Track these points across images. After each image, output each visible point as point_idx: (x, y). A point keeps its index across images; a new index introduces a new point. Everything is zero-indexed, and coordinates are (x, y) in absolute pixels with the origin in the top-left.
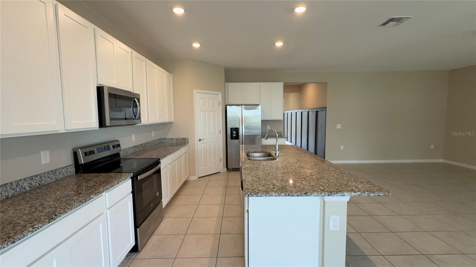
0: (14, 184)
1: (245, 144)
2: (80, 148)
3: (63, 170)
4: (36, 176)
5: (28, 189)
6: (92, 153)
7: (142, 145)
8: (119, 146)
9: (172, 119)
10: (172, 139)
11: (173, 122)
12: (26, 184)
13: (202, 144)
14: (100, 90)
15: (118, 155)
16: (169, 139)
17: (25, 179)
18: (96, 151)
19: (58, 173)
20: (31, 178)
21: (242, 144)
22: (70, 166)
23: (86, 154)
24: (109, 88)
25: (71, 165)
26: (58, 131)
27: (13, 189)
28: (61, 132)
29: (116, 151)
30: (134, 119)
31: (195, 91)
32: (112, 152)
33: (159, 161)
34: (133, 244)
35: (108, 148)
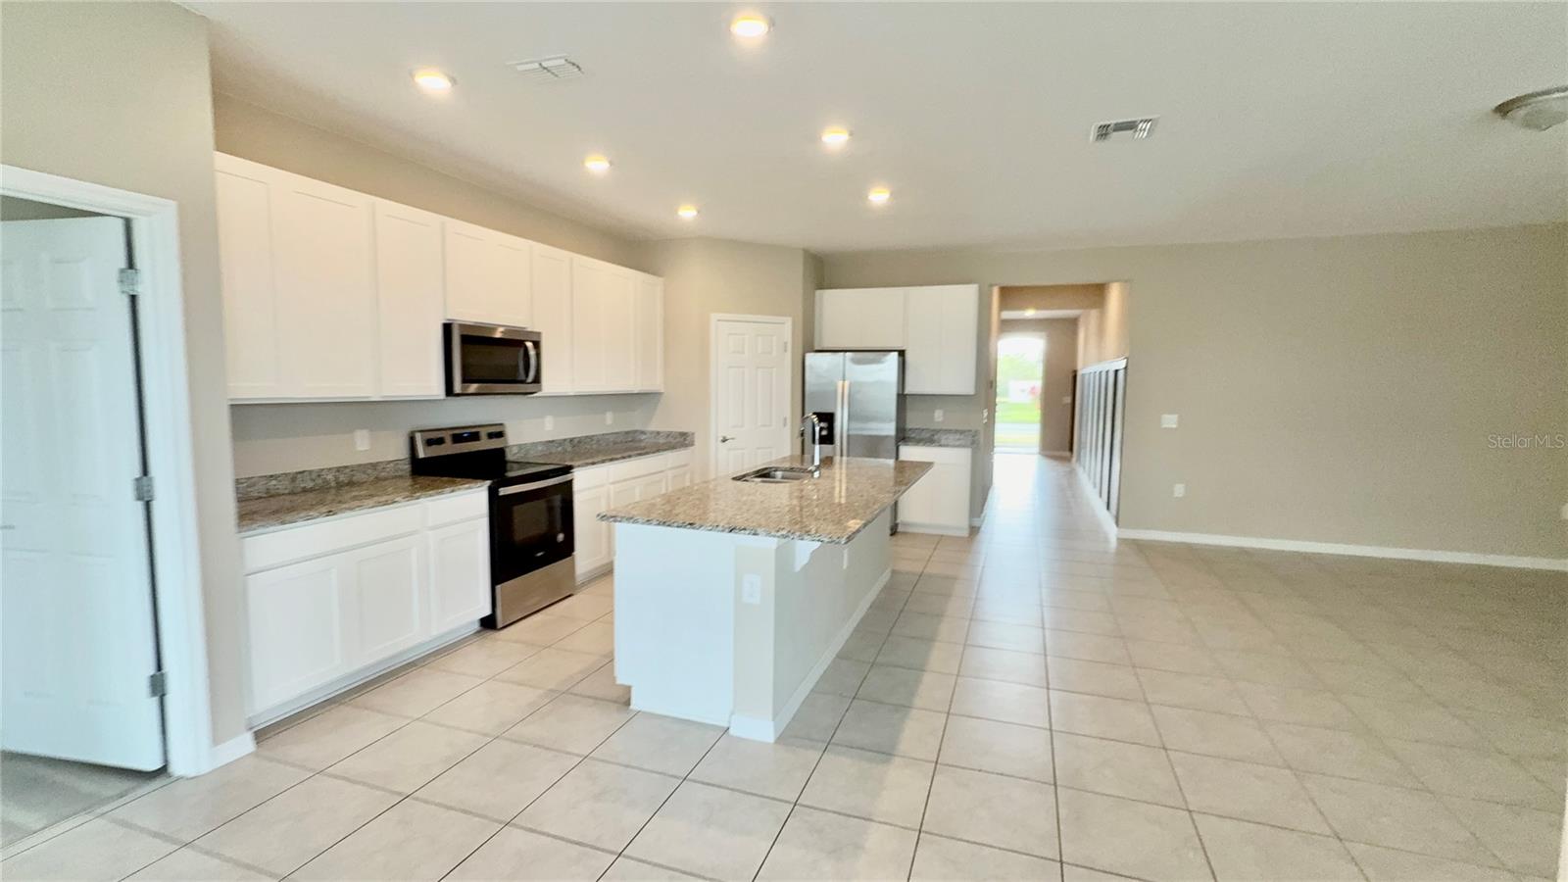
0: (315, 474)
1: (848, 456)
2: (419, 432)
3: (390, 466)
4: (346, 467)
5: (334, 484)
6: (440, 441)
7: (571, 440)
8: (500, 435)
9: (655, 384)
10: (658, 433)
11: (659, 394)
12: (330, 477)
13: (729, 449)
14: (447, 328)
15: (501, 452)
16: (652, 433)
17: (330, 469)
18: (448, 440)
19: (380, 469)
20: (339, 469)
21: (842, 455)
22: (401, 460)
23: (429, 443)
24: (463, 326)
25: (405, 460)
26: (367, 397)
27: (313, 481)
28: (374, 400)
29: (495, 444)
30: (523, 382)
31: (714, 316)
32: (485, 444)
33: (567, 470)
34: (487, 612)
35: (474, 437)
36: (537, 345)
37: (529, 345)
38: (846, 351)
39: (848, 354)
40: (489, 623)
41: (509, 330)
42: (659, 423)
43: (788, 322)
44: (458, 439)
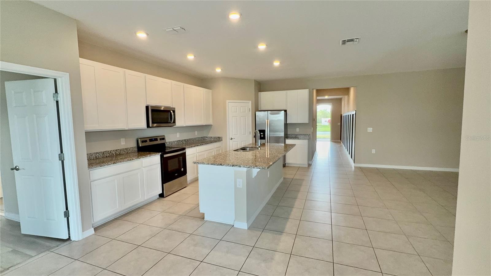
0: (109, 152)
1: (270, 143)
2: (139, 138)
3: (131, 149)
4: (118, 150)
5: (115, 155)
6: (146, 141)
7: (185, 140)
8: (164, 139)
9: (210, 122)
10: (211, 137)
11: (211, 125)
12: (114, 153)
13: (233, 142)
14: (147, 108)
15: (164, 144)
16: (209, 137)
17: (114, 150)
18: (148, 141)
19: (128, 150)
20: (116, 150)
21: (268, 143)
22: (134, 147)
23: (143, 142)
24: (151, 107)
25: (136, 147)
26: (125, 129)
27: (109, 154)
28: (126, 129)
29: (162, 142)
30: (170, 123)
31: (227, 101)
32: (159, 142)
33: (184, 149)
34: (161, 192)
35: (156, 140)
36: (174, 112)
37: (172, 111)
38: (268, 111)
39: (268, 112)
40: (161, 196)
41: (165, 107)
42: (211, 134)
43: (251, 102)
44: (151, 140)
